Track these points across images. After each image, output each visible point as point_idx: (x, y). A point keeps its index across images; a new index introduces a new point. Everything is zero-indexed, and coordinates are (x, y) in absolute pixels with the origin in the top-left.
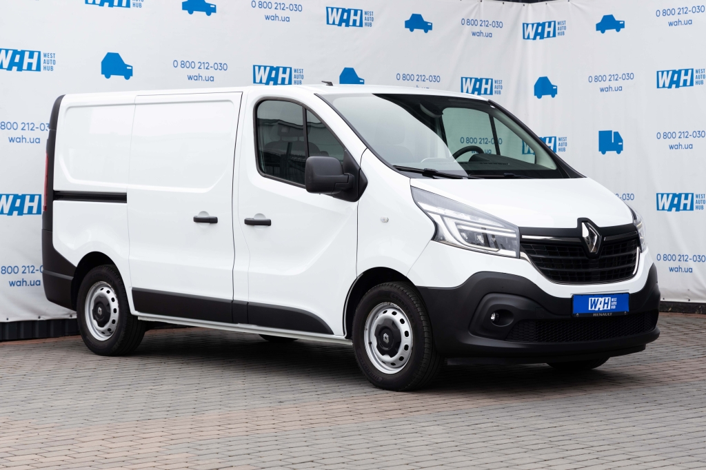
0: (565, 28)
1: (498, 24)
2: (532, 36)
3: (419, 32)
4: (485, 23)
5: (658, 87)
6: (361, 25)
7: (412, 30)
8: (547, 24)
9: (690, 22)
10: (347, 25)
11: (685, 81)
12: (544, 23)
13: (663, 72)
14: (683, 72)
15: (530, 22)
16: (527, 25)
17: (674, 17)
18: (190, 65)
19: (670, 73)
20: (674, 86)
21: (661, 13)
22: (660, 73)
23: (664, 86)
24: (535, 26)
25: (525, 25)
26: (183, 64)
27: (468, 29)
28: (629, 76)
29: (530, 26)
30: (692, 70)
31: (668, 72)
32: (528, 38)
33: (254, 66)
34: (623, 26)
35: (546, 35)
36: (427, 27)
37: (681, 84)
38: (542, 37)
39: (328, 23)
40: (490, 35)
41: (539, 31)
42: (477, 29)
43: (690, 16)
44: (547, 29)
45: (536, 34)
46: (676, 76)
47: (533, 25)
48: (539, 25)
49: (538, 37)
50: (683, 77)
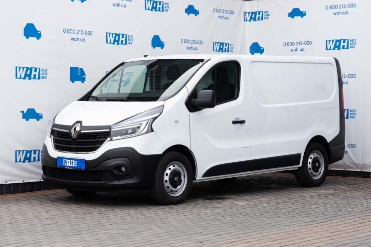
0: (269, 15)
1: (232, 12)
2: (248, 19)
3: (192, 15)
4: (225, 11)
5: (327, 49)
6: (163, 11)
7: (189, 14)
8: (258, 13)
9: (347, 13)
10: (156, 11)
11: (344, 46)
12: (256, 12)
13: (330, 41)
14: (342, 41)
15: (247, 11)
16: (246, 13)
17: (337, 10)
18: (72, 32)
19: (334, 41)
20: (336, 49)
21: (329, 7)
22: (328, 42)
23: (330, 49)
24: (251, 13)
25: (245, 13)
26: (69, 31)
27: (217, 14)
28: (309, 43)
29: (247, 14)
30: (348, 40)
31: (333, 41)
32: (246, 20)
33: (107, 33)
34: (305, 14)
35: (257, 19)
36: (196, 13)
37: (341, 47)
38: (255, 20)
39: (146, 9)
40: (227, 18)
41: (253, 16)
42: (221, 14)
43: (347, 9)
44: (258, 16)
45: (251, 18)
46: (338, 43)
47: (249, 13)
48: (253, 13)
49: (252, 20)
50: (342, 44)
